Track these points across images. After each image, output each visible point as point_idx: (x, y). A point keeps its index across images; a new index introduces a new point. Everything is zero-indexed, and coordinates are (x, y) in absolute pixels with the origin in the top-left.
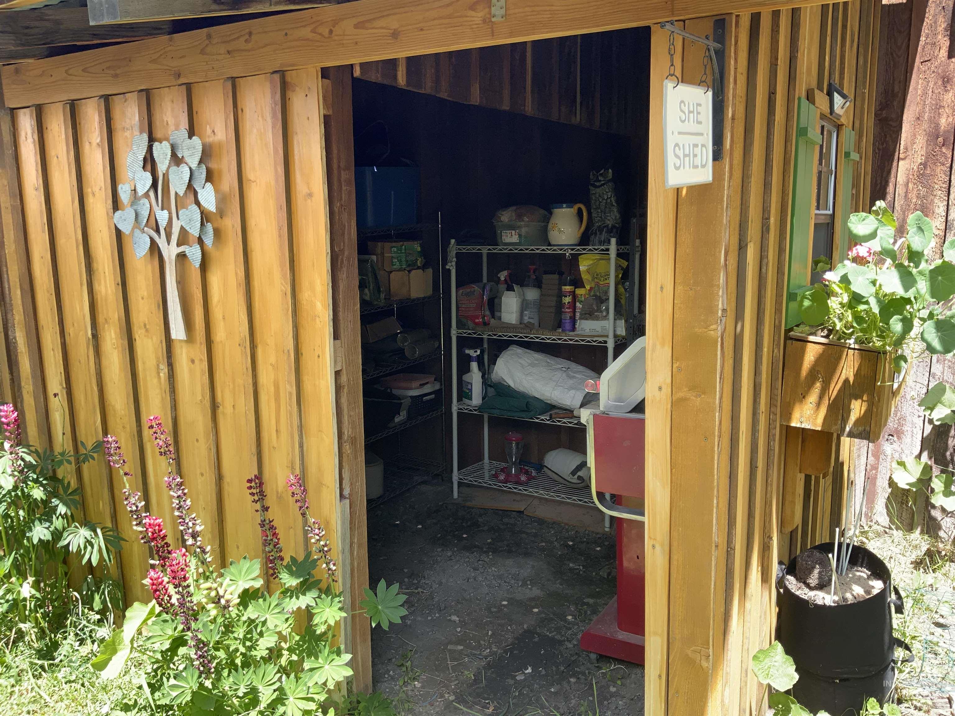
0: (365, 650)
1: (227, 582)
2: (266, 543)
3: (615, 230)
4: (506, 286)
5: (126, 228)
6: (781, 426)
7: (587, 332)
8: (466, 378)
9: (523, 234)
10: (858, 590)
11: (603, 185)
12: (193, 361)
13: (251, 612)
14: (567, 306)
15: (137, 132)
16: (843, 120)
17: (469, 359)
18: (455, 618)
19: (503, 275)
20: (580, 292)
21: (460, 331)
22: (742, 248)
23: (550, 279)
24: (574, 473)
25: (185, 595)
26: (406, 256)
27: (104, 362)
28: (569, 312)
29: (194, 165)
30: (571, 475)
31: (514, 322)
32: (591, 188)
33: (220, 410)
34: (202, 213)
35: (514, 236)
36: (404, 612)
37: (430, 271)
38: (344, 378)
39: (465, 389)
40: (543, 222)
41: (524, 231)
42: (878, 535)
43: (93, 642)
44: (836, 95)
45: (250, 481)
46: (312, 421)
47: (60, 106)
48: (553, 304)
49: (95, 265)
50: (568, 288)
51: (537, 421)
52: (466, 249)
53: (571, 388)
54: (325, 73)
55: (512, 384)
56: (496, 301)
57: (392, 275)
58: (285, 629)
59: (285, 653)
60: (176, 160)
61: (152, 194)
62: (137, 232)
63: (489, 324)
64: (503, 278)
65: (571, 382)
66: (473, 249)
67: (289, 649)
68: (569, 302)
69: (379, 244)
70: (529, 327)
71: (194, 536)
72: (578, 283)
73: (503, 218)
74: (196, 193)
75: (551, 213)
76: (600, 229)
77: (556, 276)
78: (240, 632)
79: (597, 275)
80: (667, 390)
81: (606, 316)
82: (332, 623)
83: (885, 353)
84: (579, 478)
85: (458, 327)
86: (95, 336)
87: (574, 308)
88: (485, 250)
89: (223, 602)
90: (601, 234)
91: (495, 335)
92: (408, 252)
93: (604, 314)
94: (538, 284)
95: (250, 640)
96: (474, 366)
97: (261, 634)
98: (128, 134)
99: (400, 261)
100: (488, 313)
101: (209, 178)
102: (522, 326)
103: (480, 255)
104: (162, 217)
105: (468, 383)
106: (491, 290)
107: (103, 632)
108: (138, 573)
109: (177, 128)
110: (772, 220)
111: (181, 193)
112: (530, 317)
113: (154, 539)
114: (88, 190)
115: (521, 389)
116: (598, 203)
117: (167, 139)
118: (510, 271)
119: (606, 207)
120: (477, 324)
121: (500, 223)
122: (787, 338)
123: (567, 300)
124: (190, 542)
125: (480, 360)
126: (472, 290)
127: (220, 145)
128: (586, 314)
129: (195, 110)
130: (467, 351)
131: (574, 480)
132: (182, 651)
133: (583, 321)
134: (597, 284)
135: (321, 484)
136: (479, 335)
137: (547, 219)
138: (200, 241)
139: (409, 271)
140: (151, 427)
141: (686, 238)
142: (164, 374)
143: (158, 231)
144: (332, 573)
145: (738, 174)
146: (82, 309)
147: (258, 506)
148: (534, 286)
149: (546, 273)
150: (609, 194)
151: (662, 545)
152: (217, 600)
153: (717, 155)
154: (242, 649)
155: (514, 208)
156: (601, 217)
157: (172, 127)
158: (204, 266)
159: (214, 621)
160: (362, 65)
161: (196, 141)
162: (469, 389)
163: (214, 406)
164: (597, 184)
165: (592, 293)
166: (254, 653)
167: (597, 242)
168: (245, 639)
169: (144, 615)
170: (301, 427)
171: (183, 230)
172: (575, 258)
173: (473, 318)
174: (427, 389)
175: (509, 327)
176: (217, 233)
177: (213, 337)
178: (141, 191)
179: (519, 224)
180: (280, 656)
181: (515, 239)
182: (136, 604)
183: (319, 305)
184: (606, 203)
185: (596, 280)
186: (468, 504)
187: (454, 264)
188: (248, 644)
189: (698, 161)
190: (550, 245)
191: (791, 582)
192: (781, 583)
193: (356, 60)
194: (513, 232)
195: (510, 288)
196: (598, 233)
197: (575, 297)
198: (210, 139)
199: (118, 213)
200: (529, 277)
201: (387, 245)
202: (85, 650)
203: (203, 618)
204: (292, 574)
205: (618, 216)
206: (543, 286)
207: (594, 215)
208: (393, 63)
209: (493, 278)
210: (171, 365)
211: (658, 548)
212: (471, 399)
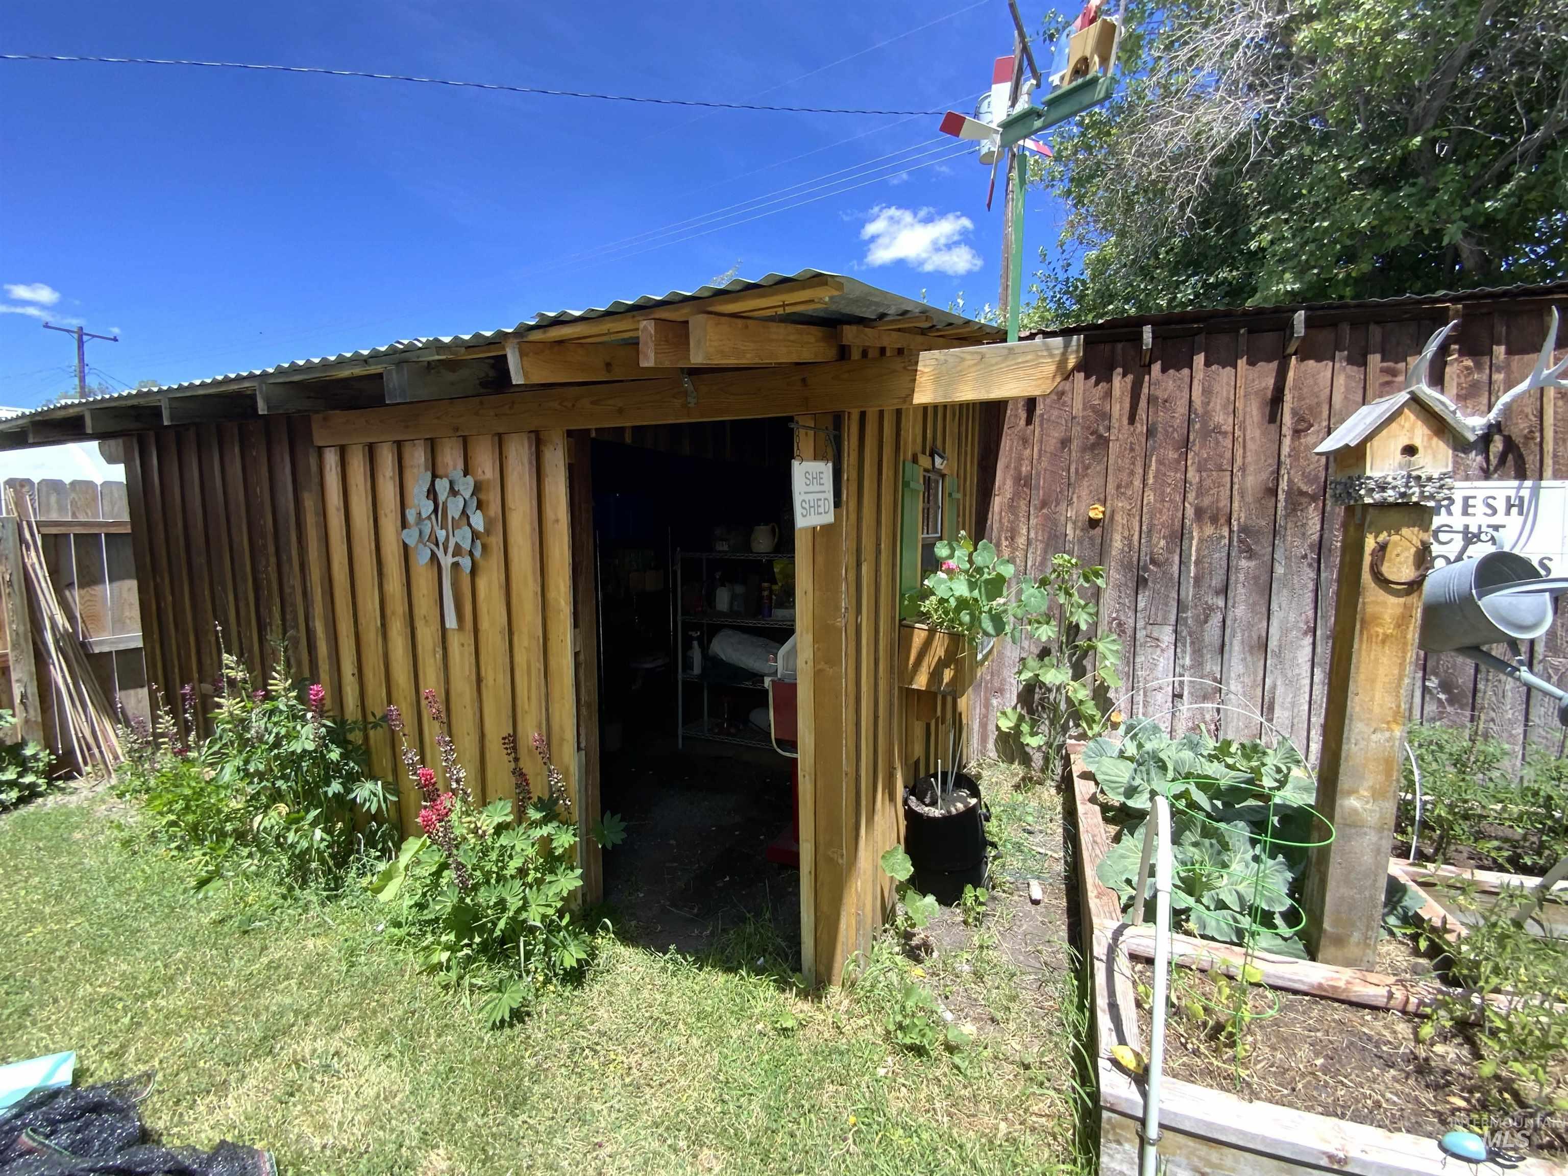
0: (598, 869)
1: (484, 816)
2: (518, 786)
4: (720, 583)
5: (411, 542)
6: (900, 688)
7: (780, 618)
8: (689, 653)
9: (731, 545)
10: (960, 806)
12: (463, 645)
13: (503, 840)
14: (765, 598)
15: (422, 469)
16: (945, 472)
17: (692, 639)
18: (673, 842)
19: (717, 575)
20: (775, 587)
21: (685, 617)
22: (859, 565)
23: (753, 578)
25: (448, 829)
27: (390, 645)
28: (766, 603)
29: (467, 497)
31: (725, 611)
33: (483, 685)
34: (473, 532)
35: (725, 546)
36: (624, 835)
37: (661, 571)
38: (582, 657)
39: (688, 662)
40: (747, 536)
41: (732, 542)
42: (990, 766)
43: (373, 875)
44: (936, 456)
45: (504, 738)
46: (556, 693)
47: (360, 447)
48: (755, 596)
49: (385, 570)
50: (766, 585)
51: (743, 687)
52: (689, 555)
54: (570, 433)
55: (724, 658)
56: (712, 594)
57: (631, 575)
58: (531, 852)
59: (532, 872)
60: (453, 492)
61: (433, 517)
62: (421, 546)
63: (707, 612)
64: (717, 578)
66: (695, 555)
67: (534, 869)
68: (767, 596)
70: (737, 614)
71: (458, 781)
72: (773, 581)
73: (716, 533)
74: (468, 518)
75: (752, 530)
77: (757, 576)
78: (494, 856)
79: (787, 575)
80: (811, 663)
82: (567, 846)
83: (964, 636)
84: (764, 727)
85: (683, 615)
86: (383, 625)
87: (771, 599)
88: (704, 556)
89: (480, 832)
91: (711, 620)
93: (793, 604)
94: (744, 582)
95: (502, 861)
96: (695, 643)
97: (511, 857)
98: (415, 470)
100: (706, 603)
101: (479, 506)
102: (731, 613)
103: (700, 560)
104: (441, 534)
105: (691, 657)
106: (708, 586)
107: (382, 866)
108: (413, 811)
109: (455, 468)
110: (883, 546)
111: (457, 517)
112: (737, 606)
113: (426, 786)
114: (381, 513)
115: (731, 661)
117: (447, 476)
118: (722, 572)
120: (697, 612)
121: (714, 536)
122: (901, 625)
123: (765, 593)
124: (454, 785)
125: (700, 640)
126: (694, 586)
127: (488, 481)
128: (779, 604)
129: (469, 454)
130: (690, 633)
132: (446, 873)
133: (777, 610)
134: (788, 582)
135: (562, 740)
136: (699, 620)
137: (749, 534)
138: (471, 554)
140: (427, 698)
141: (820, 559)
142: (439, 656)
143: (437, 545)
144: (568, 808)
145: (853, 517)
146: (373, 603)
147: (511, 758)
148: (741, 583)
149: (749, 573)
151: (810, 774)
152: (475, 831)
153: (837, 504)
154: (495, 869)
155: (725, 525)
157: (451, 468)
158: (474, 572)
159: (473, 849)
160: (596, 430)
161: (470, 479)
162: (691, 662)
163: (479, 680)
165: (784, 589)
166: (505, 872)
167: (786, 551)
168: (498, 861)
169: (417, 847)
170: (547, 695)
171: (457, 546)
172: (770, 563)
173: (694, 608)
174: (660, 662)
175: (722, 614)
176: (484, 547)
177: (479, 627)
178: (424, 516)
179: (728, 537)
180: (527, 875)
181: (726, 548)
182: (411, 839)
183: (563, 603)
185: (786, 579)
186: (690, 753)
187: (679, 566)
188: (500, 864)
189: (821, 510)
190: (752, 553)
191: (913, 802)
192: (905, 802)
193: (592, 426)
194: (724, 543)
195: (723, 585)
196: (786, 545)
197: (771, 591)
198: (481, 477)
199: (405, 531)
200: (737, 576)
201: (627, 552)
202: (365, 882)
203: (464, 847)
204: (538, 809)
206: (747, 583)
207: (783, 532)
208: (622, 429)
209: (710, 577)
210: (445, 649)
211: (807, 777)
212: (692, 670)
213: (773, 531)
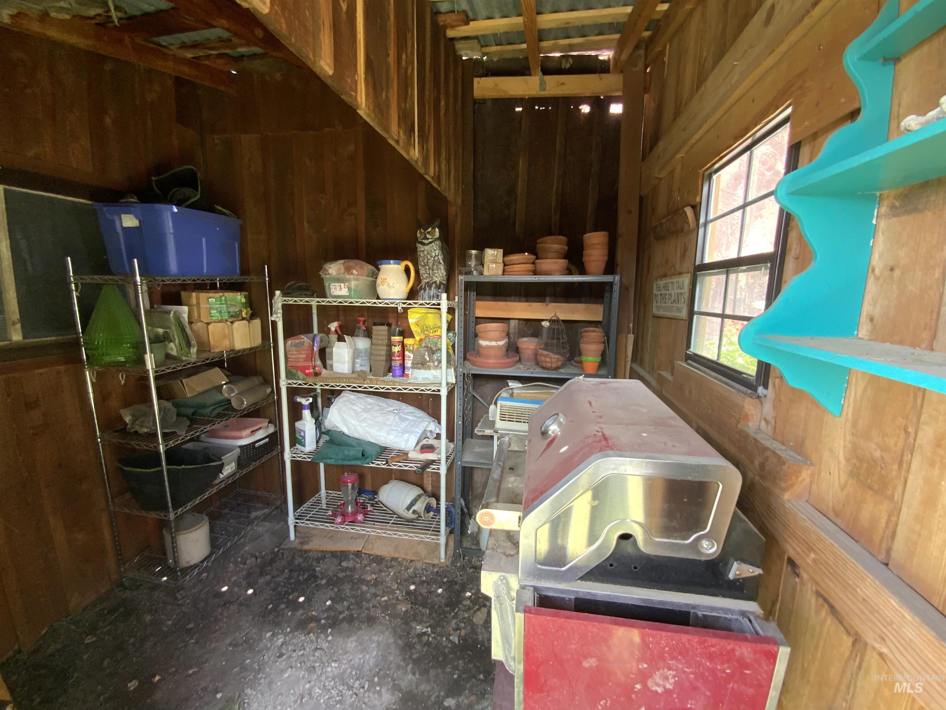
3: (442, 286)
4: (336, 336)
7: (420, 381)
8: (298, 424)
9: (353, 288)
11: (431, 243)
14: (396, 354)
17: (301, 407)
19: (333, 326)
20: (408, 341)
21: (290, 381)
23: (380, 331)
24: (408, 508)
26: (227, 307)
28: (399, 360)
30: (406, 511)
31: (346, 372)
32: (418, 245)
35: (343, 289)
37: (257, 322)
39: (297, 436)
40: (372, 277)
41: (353, 284)
48: (384, 353)
50: (397, 338)
51: (373, 465)
52: (291, 301)
53: (405, 431)
55: (346, 431)
56: (327, 350)
57: (211, 327)
63: (320, 374)
64: (333, 329)
65: (404, 425)
66: (302, 301)
68: (398, 351)
69: (194, 294)
70: (361, 376)
72: (406, 333)
73: (330, 271)
75: (379, 270)
76: (429, 285)
77: (385, 328)
79: (427, 327)
81: (437, 366)
84: (414, 512)
85: (287, 377)
87: (404, 357)
88: (314, 302)
90: (430, 289)
91: (327, 385)
92: (229, 303)
93: (436, 364)
94: (369, 334)
96: (306, 413)
99: (220, 312)
100: (319, 363)
102: (355, 375)
103: (309, 307)
105: (301, 430)
106: (321, 341)
112: (362, 365)
115: (356, 435)
116: (426, 261)
118: (340, 323)
119: (434, 264)
120: (307, 375)
121: (328, 276)
123: (396, 349)
125: (313, 407)
126: (302, 340)
128: (418, 364)
130: (299, 400)
131: (409, 515)
133: (415, 370)
134: (427, 336)
136: (310, 385)
137: (375, 275)
139: (232, 322)
148: (365, 336)
149: (375, 324)
150: (437, 252)
155: (342, 261)
156: (429, 274)
162: (301, 436)
164: (426, 241)
165: (423, 345)
167: (427, 297)
173: (303, 369)
174: (260, 434)
175: (341, 377)
179: (348, 276)
181: (344, 292)
184: (434, 260)
185: (426, 332)
186: (306, 547)
187: (280, 315)
190: (378, 298)
194: (342, 285)
195: (341, 339)
196: (427, 289)
197: (403, 346)
200: (359, 328)
201: (203, 295)
205: (445, 273)
206: (373, 336)
207: (422, 272)
209: (324, 329)
212: (304, 446)
213: (407, 270)
